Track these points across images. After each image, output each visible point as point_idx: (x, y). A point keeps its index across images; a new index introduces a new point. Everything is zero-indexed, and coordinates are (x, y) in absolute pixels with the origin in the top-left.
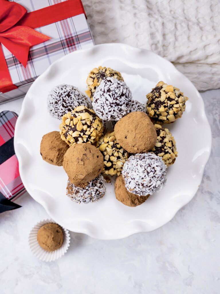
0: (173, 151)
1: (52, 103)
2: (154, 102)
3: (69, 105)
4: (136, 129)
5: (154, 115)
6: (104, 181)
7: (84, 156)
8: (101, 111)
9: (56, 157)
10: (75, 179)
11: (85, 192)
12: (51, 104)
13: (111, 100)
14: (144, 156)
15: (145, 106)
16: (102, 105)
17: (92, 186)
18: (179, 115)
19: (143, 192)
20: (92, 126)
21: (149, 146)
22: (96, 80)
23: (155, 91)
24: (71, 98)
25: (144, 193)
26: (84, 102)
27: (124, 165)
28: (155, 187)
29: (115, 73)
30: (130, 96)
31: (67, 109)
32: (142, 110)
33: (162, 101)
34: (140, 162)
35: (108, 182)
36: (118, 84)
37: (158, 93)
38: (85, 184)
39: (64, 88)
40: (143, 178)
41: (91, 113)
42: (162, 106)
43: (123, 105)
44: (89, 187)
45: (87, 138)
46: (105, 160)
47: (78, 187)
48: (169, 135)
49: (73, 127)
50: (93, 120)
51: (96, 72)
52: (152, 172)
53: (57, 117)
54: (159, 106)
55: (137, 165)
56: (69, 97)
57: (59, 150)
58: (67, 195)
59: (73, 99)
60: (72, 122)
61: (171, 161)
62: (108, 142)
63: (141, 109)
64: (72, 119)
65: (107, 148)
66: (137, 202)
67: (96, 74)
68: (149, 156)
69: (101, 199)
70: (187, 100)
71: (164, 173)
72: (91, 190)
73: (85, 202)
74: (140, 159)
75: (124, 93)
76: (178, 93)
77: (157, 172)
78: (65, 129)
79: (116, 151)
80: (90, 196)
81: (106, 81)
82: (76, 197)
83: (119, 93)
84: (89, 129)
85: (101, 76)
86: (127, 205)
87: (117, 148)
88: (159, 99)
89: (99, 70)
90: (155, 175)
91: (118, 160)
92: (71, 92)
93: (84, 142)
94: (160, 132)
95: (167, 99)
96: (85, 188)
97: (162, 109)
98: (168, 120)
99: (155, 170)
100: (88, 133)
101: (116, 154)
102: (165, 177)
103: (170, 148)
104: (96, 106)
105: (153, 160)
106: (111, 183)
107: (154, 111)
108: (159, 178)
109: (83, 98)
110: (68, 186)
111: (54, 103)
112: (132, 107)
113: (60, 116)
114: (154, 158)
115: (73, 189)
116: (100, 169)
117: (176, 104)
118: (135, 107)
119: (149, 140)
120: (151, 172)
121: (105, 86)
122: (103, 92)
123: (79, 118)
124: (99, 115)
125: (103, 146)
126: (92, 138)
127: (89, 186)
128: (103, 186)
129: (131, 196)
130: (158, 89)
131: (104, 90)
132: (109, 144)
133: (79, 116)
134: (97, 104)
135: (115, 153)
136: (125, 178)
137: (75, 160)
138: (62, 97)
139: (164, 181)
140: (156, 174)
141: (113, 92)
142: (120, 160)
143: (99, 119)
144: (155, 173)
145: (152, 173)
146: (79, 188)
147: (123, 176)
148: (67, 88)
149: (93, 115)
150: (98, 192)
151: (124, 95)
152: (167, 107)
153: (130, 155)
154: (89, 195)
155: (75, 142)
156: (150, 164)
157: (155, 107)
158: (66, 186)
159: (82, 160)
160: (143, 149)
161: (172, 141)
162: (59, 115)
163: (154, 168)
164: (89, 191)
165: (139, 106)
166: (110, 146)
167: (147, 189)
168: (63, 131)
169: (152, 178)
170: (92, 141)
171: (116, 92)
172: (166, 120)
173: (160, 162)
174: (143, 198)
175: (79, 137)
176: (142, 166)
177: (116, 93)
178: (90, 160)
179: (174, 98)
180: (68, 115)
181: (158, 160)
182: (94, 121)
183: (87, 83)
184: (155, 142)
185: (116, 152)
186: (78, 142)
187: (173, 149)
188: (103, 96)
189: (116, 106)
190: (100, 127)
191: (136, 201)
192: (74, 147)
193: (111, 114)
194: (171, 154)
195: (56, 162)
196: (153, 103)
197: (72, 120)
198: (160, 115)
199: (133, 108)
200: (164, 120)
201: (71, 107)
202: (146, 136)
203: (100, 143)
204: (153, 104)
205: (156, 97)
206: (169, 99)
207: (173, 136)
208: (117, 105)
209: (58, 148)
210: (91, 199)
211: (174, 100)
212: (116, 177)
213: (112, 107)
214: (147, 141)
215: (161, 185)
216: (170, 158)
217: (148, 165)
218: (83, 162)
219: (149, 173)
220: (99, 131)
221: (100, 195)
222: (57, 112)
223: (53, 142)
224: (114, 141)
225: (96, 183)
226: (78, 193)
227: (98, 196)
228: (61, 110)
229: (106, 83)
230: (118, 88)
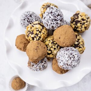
0: (83, 47)
2: (75, 21)
3: (31, 21)
4: (65, 34)
5: (75, 28)
6: (47, 60)
8: (47, 24)
9: (23, 47)
10: (32, 59)
11: (37, 66)
13: (52, 17)
14: (69, 49)
15: (70, 23)
16: (47, 20)
17: (41, 63)
18: (87, 28)
19: (67, 68)
21: (72, 43)
22: (45, 9)
23: (75, 15)
24: (32, 17)
26: (39, 20)
27: (58, 53)
28: (74, 66)
31: (29, 23)
33: (79, 21)
34: (66, 52)
36: (57, 9)
38: (37, 62)
39: (29, 13)
40: (67, 61)
41: (41, 25)
42: (79, 23)
43: (59, 21)
44: (39, 63)
45: (39, 38)
46: (48, 50)
47: (33, 63)
48: (81, 38)
49: (32, 32)
50: (42, 29)
51: (46, 5)
53: (24, 27)
54: (77, 23)
57: (25, 44)
58: (28, 66)
60: (31, 29)
61: (82, 52)
62: (50, 41)
63: (67, 24)
65: (49, 44)
68: (71, 49)
69: (45, 69)
71: (79, 58)
72: (40, 65)
73: (37, 71)
74: (66, 50)
75: (60, 14)
76: (87, 17)
77: (75, 58)
80: (40, 68)
82: (32, 68)
83: (57, 14)
84: (40, 33)
86: (58, 73)
87: (54, 44)
88: (77, 20)
91: (54, 50)
92: (32, 15)
93: (37, 40)
94: (77, 37)
96: (37, 64)
97: (79, 25)
98: (81, 31)
100: (39, 35)
101: (53, 47)
102: (79, 60)
103: (82, 45)
105: (73, 51)
106: (50, 62)
107: (75, 26)
108: (76, 61)
109: (38, 18)
111: (23, 20)
113: (26, 26)
115: (31, 64)
116: (45, 54)
117: (86, 22)
118: (65, 23)
119: (72, 40)
122: (48, 13)
123: (35, 27)
124: (45, 26)
125: (47, 43)
126: (42, 38)
128: (46, 63)
129: (61, 69)
130: (77, 15)
134: (45, 20)
138: (27, 17)
139: (79, 62)
141: (54, 13)
142: (56, 50)
143: (46, 29)
145: (73, 58)
147: (57, 59)
150: (44, 66)
152: (82, 24)
153: (61, 47)
156: (71, 53)
157: (75, 23)
158: (28, 62)
159: (36, 49)
160: (69, 45)
161: (83, 42)
163: (74, 55)
166: (51, 43)
167: (69, 67)
168: (27, 34)
169: (72, 61)
170: (41, 40)
175: (34, 37)
176: (67, 54)
180: (30, 25)
181: (76, 51)
183: (41, 11)
184: (75, 42)
186: (34, 40)
188: (48, 16)
190: (46, 32)
191: (63, 71)
192: (32, 42)
193: (52, 25)
195: (23, 49)
196: (74, 21)
197: (31, 28)
198: (78, 28)
199: (63, 24)
203: (45, 41)
205: (76, 18)
206: (83, 20)
207: (83, 39)
208: (56, 20)
211: (85, 20)
212: (53, 58)
213: (52, 21)
215: (77, 64)
219: (71, 58)
220: (45, 34)
222: (24, 25)
223: (22, 40)
224: (53, 40)
225: (43, 61)
226: (33, 66)
227: (43, 68)
228: (26, 23)
229: (50, 9)
230: (56, 12)
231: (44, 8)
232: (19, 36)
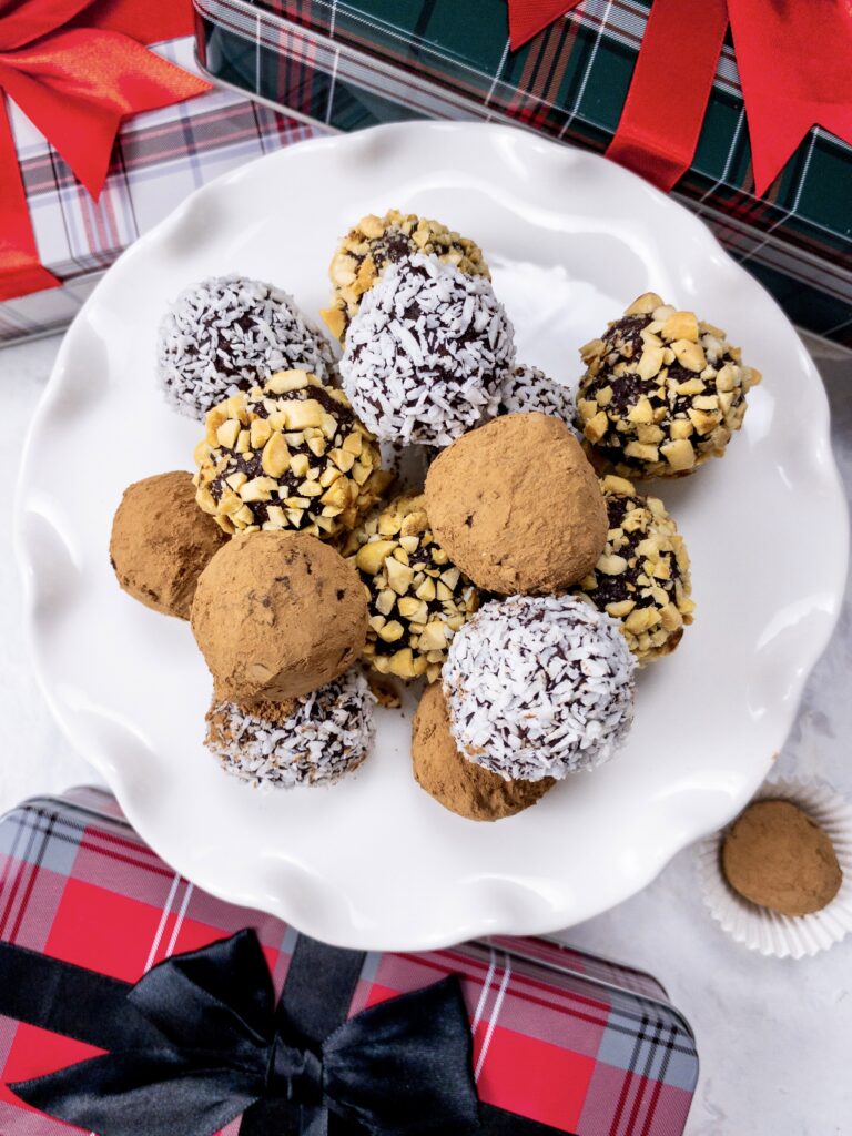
0: (673, 597)
1: (175, 352)
2: (612, 378)
3: (246, 362)
4: (514, 489)
5: (607, 436)
6: (368, 701)
7: (281, 587)
8: (374, 400)
9: (170, 581)
10: (233, 681)
11: (280, 742)
12: (171, 356)
13: (418, 353)
14: (543, 611)
15: (574, 391)
16: (379, 371)
17: (312, 719)
18: (714, 444)
19: (522, 765)
20: (329, 461)
21: (567, 571)
22: (368, 263)
23: (618, 332)
24: (255, 334)
25: (527, 769)
26: (313, 357)
27: (457, 639)
28: (575, 748)
29: (455, 245)
30: (505, 342)
31: (233, 378)
32: (556, 410)
33: (645, 378)
34: (520, 634)
35: (391, 705)
36: (458, 286)
37: (630, 343)
38: (284, 708)
39: (231, 292)
40: (524, 706)
41: (331, 406)
42: (643, 397)
43: (471, 380)
44: (299, 723)
45: (306, 511)
46: (375, 612)
47: (251, 717)
48: (661, 528)
49: (248, 456)
50: (339, 437)
51: (373, 231)
52: (567, 682)
53: (192, 410)
54: (631, 399)
55: (506, 647)
56: (245, 331)
57: (188, 553)
58: (205, 743)
59: (266, 339)
60: (243, 434)
61: (661, 638)
62: (396, 537)
63: (551, 404)
64: (246, 423)
65: (390, 562)
66: (502, 802)
67: (373, 240)
68: (565, 609)
69: (349, 774)
70: (756, 384)
71: (622, 690)
72: (305, 735)
73: (279, 782)
74: (521, 620)
75: (479, 326)
76: (715, 349)
77: (590, 685)
78: (215, 464)
79: (426, 575)
80: (301, 758)
81: (407, 269)
82: (240, 757)
83: (454, 326)
84: (314, 473)
85: (389, 251)
86: (456, 810)
87: (434, 566)
88: (630, 369)
89: (385, 226)
90: (578, 694)
91: (432, 616)
92: (257, 311)
93: (290, 526)
94: (626, 511)
95: (665, 372)
96: (280, 724)
97: (640, 411)
98: (663, 463)
99: (584, 671)
100: (310, 488)
101: (426, 590)
102: (625, 709)
103: (662, 582)
104: (354, 374)
105: (578, 627)
106: (400, 711)
107: (609, 419)
108: (598, 709)
109: (309, 341)
110: (214, 708)
111: (180, 352)
112: (513, 395)
113: (204, 408)
114: (584, 620)
115: (232, 725)
116: (347, 650)
117: (704, 393)
118: (528, 396)
119: (571, 541)
120: (563, 680)
121: (398, 291)
122: (387, 317)
123: (276, 420)
124: (358, 411)
125: (374, 552)
126: (329, 512)
127: (300, 718)
128: (361, 721)
129: (474, 777)
130: (632, 326)
131: (394, 308)
132: (400, 546)
133: (278, 411)
134: (358, 369)
135: (420, 584)
136: (453, 694)
137: (238, 601)
138: (219, 329)
139: (620, 723)
140: (586, 693)
141: (432, 318)
142: (441, 615)
143: (367, 435)
144: (583, 687)
146: (256, 721)
147: (446, 689)
148: (242, 293)
149: (341, 414)
150: (336, 747)
151: (478, 334)
152: (666, 403)
153: (484, 597)
154: (298, 755)
155: (253, 524)
156: (562, 646)
157: (614, 400)
158: (207, 708)
159: (267, 603)
160: (541, 578)
161: (673, 555)
162: (200, 404)
163: (577, 664)
164: (298, 739)
165: (544, 392)
166: (402, 555)
167: (539, 753)
168: (204, 472)
169: (566, 709)
170: (328, 527)
171: (442, 319)
172: (654, 463)
173: (607, 642)
174: (528, 788)
175: (269, 502)
176: (530, 651)
177: (443, 324)
178: (302, 604)
179: (696, 368)
180: (237, 403)
181: (603, 633)
182: (343, 439)
183: (333, 279)
185: (428, 579)
186: (266, 526)
187: (674, 588)
188: (383, 335)
189: (436, 380)
190: (365, 467)
191: (495, 796)
192: (243, 544)
193: (415, 416)
194: (663, 609)
195: (171, 601)
196: (608, 383)
197: (245, 426)
198: (632, 436)
200: (647, 462)
201: (253, 374)
202: (559, 523)
203: (363, 536)
204: (603, 387)
205: (621, 359)
206: (677, 370)
207: (679, 533)
208: (445, 376)
209: (182, 544)
210: (304, 772)
211: (696, 375)
212: (420, 685)
213: (419, 382)
214: (561, 543)
215: (603, 741)
216: (659, 629)
217: (555, 650)
218: (273, 610)
219: (555, 685)
220: (361, 483)
221: (344, 757)
222: (191, 391)
223: (163, 518)
224: (421, 535)
225: (332, 704)
226: (250, 743)
227: (334, 761)
228: (209, 381)
229: (404, 280)
230: (455, 305)
231: (361, 259)
232: (142, 483)
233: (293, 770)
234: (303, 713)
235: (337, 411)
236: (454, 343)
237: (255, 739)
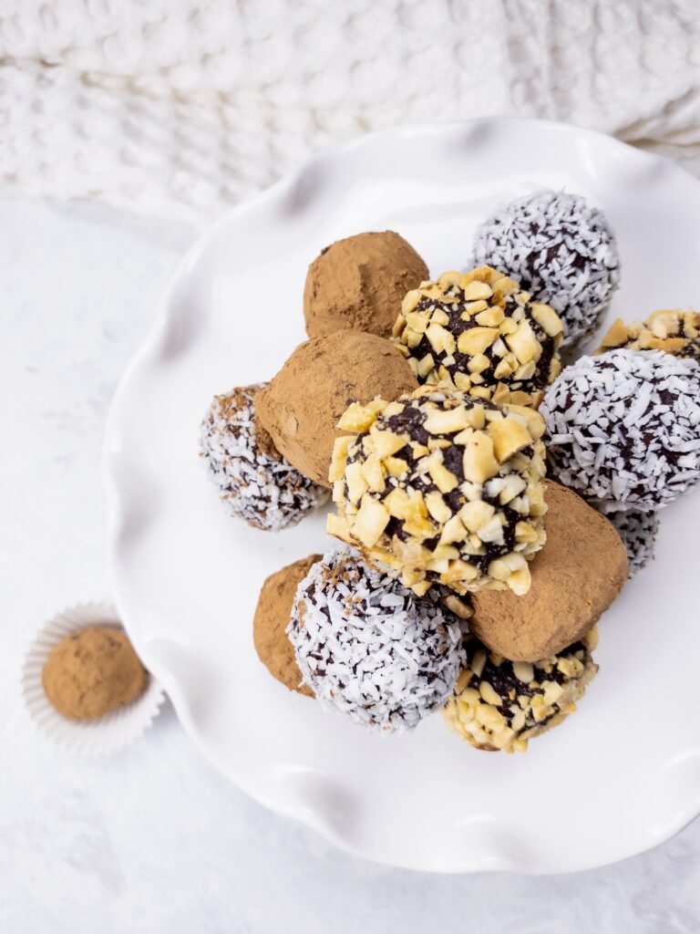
1: (526, 215)
3: (546, 278)
8: (573, 399)
11: (244, 459)
12: (520, 214)
13: (634, 418)
16: (600, 391)
20: (494, 387)
24: (573, 274)
26: (577, 331)
30: (678, 491)
31: (526, 273)
39: (599, 236)
41: (543, 364)
43: (632, 476)
44: (266, 466)
47: (253, 425)
49: (465, 317)
50: (519, 385)
53: (482, 252)
56: (573, 265)
58: (216, 397)
59: (574, 285)
60: (483, 304)
61: (483, 738)
64: (493, 301)
69: (245, 523)
72: (259, 477)
73: (212, 473)
75: (683, 461)
78: (445, 293)
80: (239, 481)
82: (217, 432)
83: (674, 439)
84: (478, 379)
92: (594, 266)
96: (258, 452)
100: (463, 381)
103: (530, 716)
104: (584, 372)
109: (588, 321)
110: (246, 391)
111: (528, 219)
113: (489, 261)
115: (239, 413)
121: (679, 376)
122: (651, 377)
123: (508, 325)
124: (551, 391)
127: (270, 465)
128: (290, 516)
131: (662, 379)
133: (518, 323)
134: (593, 375)
138: (564, 242)
141: (671, 416)
146: (252, 431)
148: (604, 248)
149: (540, 377)
150: (261, 505)
151: (676, 465)
154: (240, 478)
155: (410, 349)
158: (244, 383)
161: (557, 713)
162: (491, 256)
164: (254, 473)
165: (642, 542)
168: (435, 287)
171: (675, 426)
175: (434, 354)
177: (670, 428)
180: (507, 285)
182: (519, 389)
183: (652, 318)
186: (412, 361)
187: (531, 728)
188: (634, 382)
189: (618, 445)
193: (575, 441)
194: (508, 729)
195: (317, 313)
197: (490, 302)
199: (626, 521)
201: (538, 288)
208: (626, 450)
210: (229, 488)
213: (609, 431)
216: (490, 733)
221: (258, 516)
222: (498, 243)
225: (293, 485)
226: (232, 435)
227: (250, 508)
228: (515, 254)
229: (690, 377)
230: (692, 431)
231: (681, 334)
233: (227, 479)
234: (276, 466)
235: (542, 373)
236: (659, 446)
237: (237, 437)
